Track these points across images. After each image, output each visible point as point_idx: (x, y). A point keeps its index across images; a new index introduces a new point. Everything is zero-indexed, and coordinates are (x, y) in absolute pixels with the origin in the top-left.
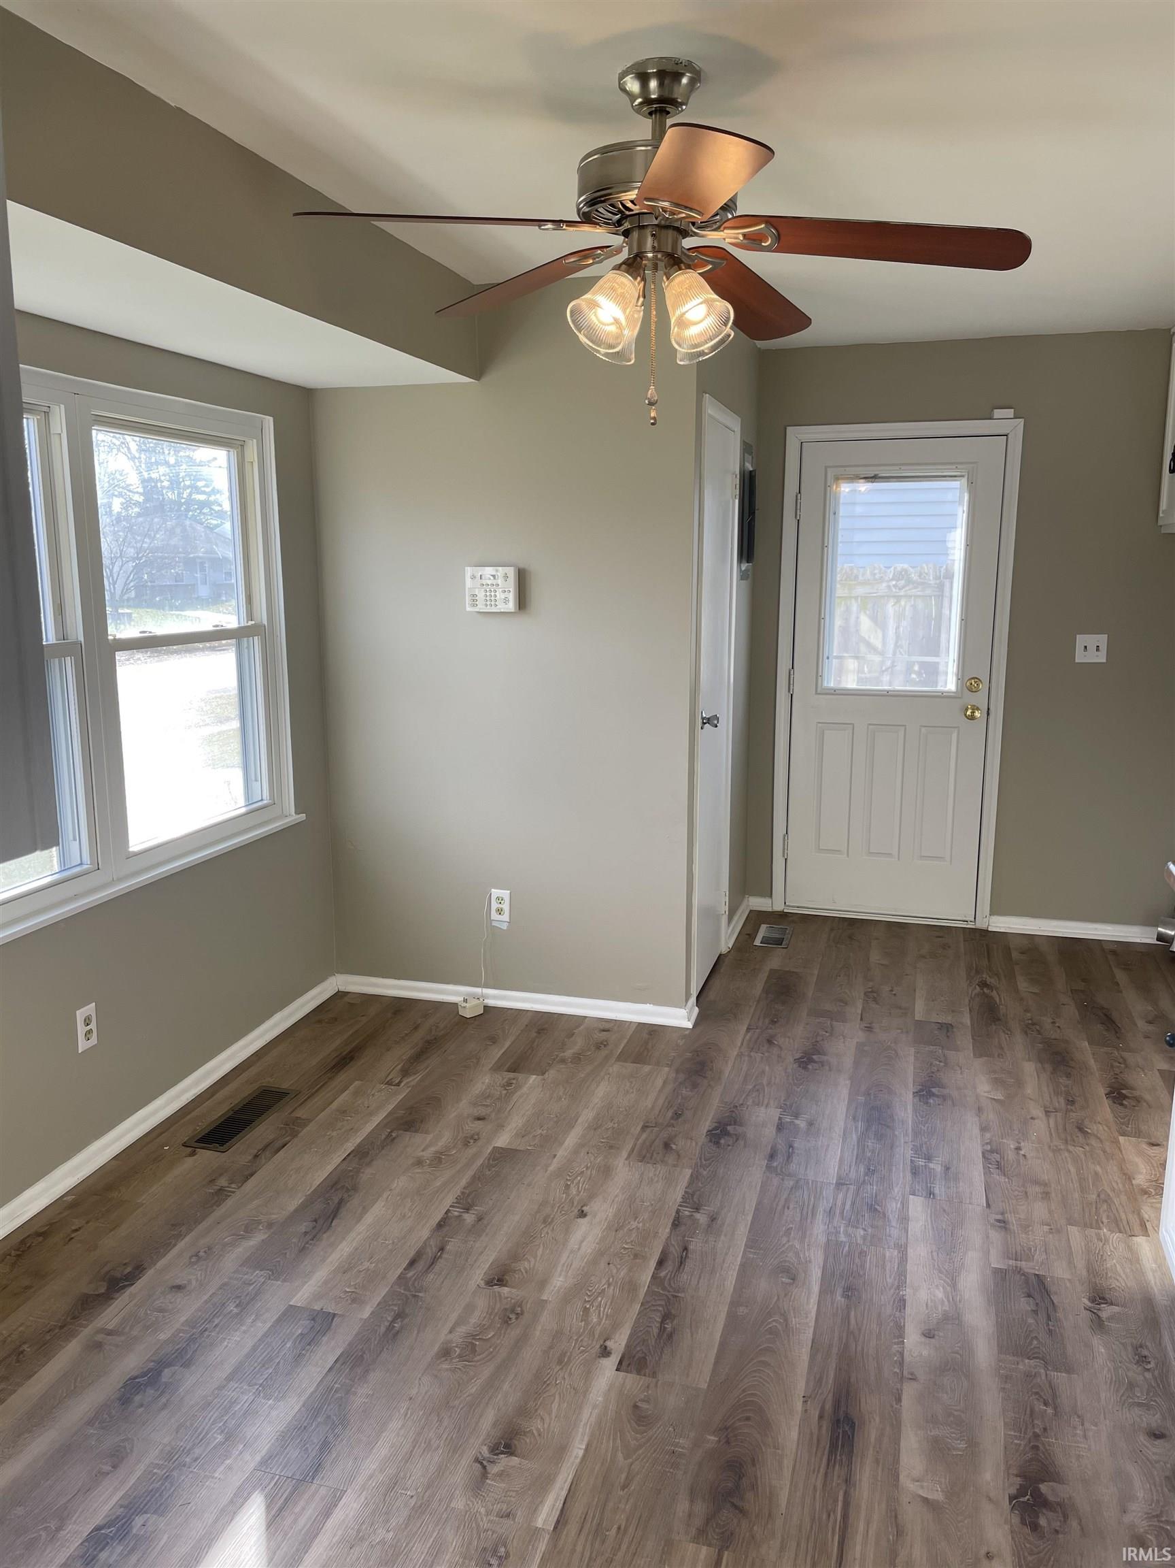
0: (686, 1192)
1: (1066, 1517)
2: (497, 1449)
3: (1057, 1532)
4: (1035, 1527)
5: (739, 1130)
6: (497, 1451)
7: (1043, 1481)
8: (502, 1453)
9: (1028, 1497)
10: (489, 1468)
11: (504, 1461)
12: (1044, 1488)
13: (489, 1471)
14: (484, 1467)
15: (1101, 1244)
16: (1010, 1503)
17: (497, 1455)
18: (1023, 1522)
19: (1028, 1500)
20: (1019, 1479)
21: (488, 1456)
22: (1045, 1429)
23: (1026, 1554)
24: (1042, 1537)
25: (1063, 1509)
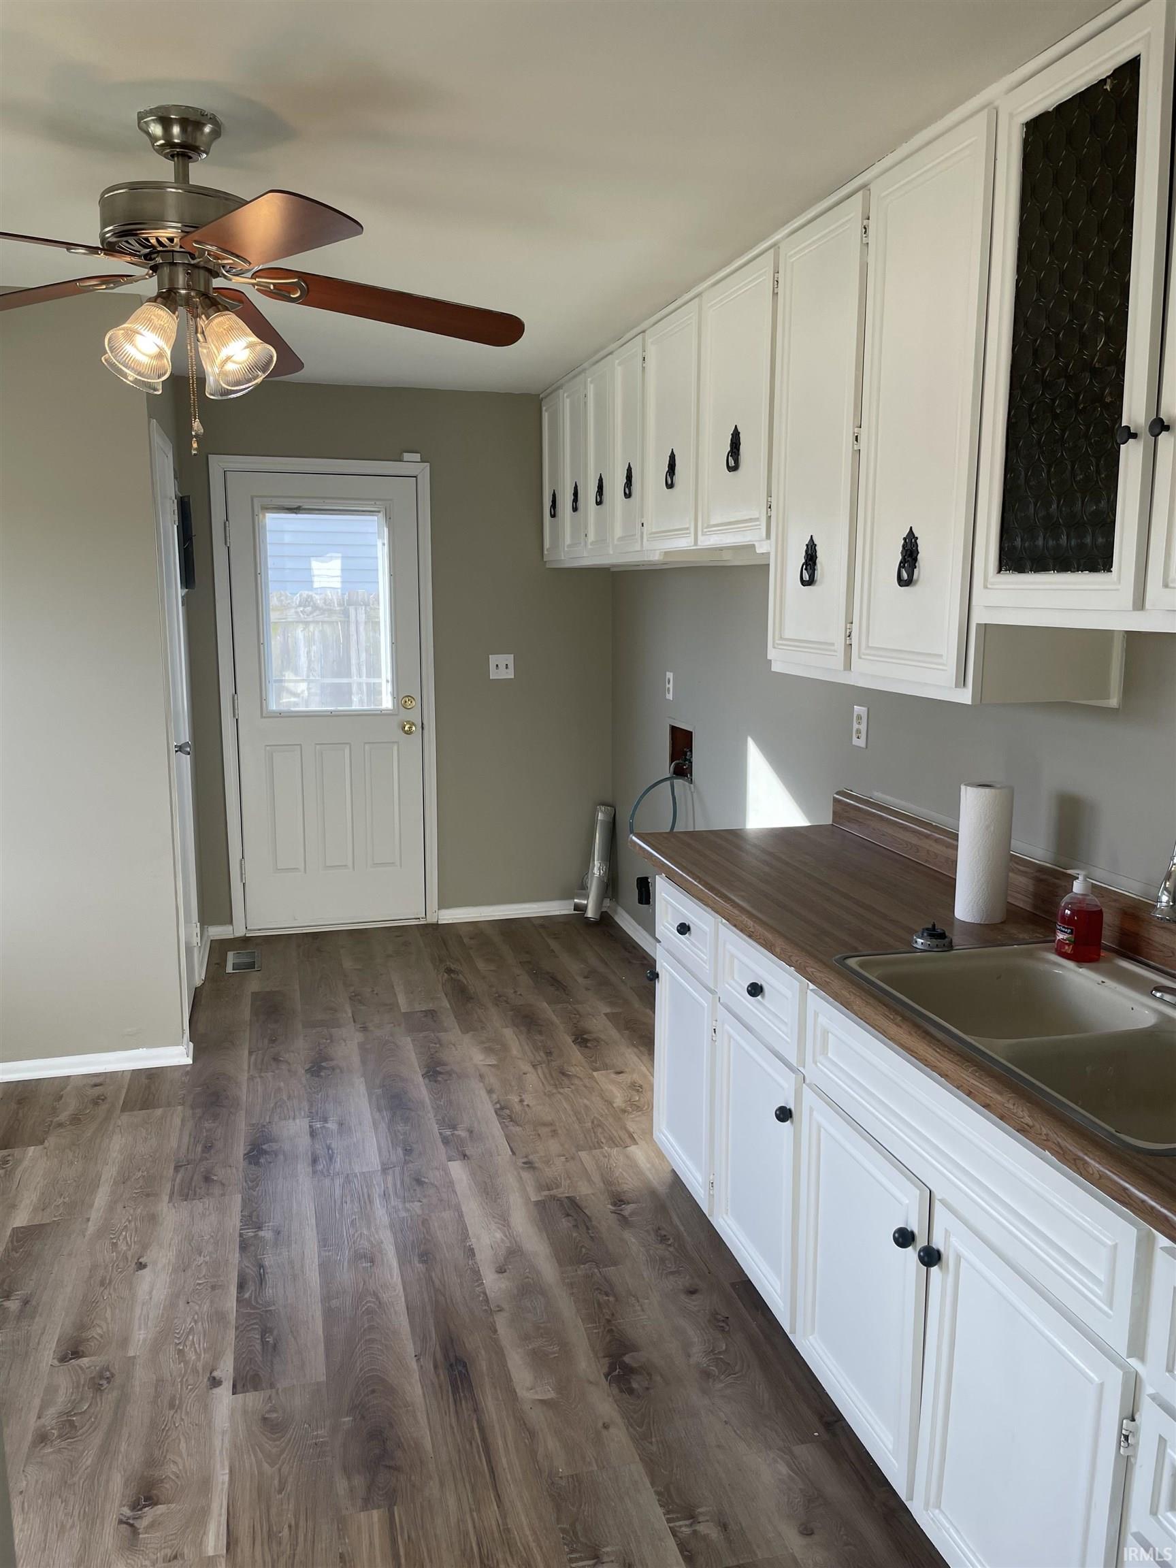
0: (242, 1216)
1: (650, 1374)
2: (139, 1505)
3: (648, 1389)
4: (631, 1391)
5: (275, 1146)
6: (139, 1507)
7: (624, 1354)
8: (145, 1506)
9: (618, 1370)
10: (137, 1524)
11: (150, 1514)
12: (627, 1359)
13: (138, 1527)
14: (132, 1525)
15: (607, 1159)
16: (607, 1380)
17: (141, 1510)
18: (621, 1391)
19: (619, 1372)
20: (607, 1359)
21: (131, 1514)
22: (613, 1315)
23: (632, 1414)
24: (639, 1397)
25: (646, 1370)
